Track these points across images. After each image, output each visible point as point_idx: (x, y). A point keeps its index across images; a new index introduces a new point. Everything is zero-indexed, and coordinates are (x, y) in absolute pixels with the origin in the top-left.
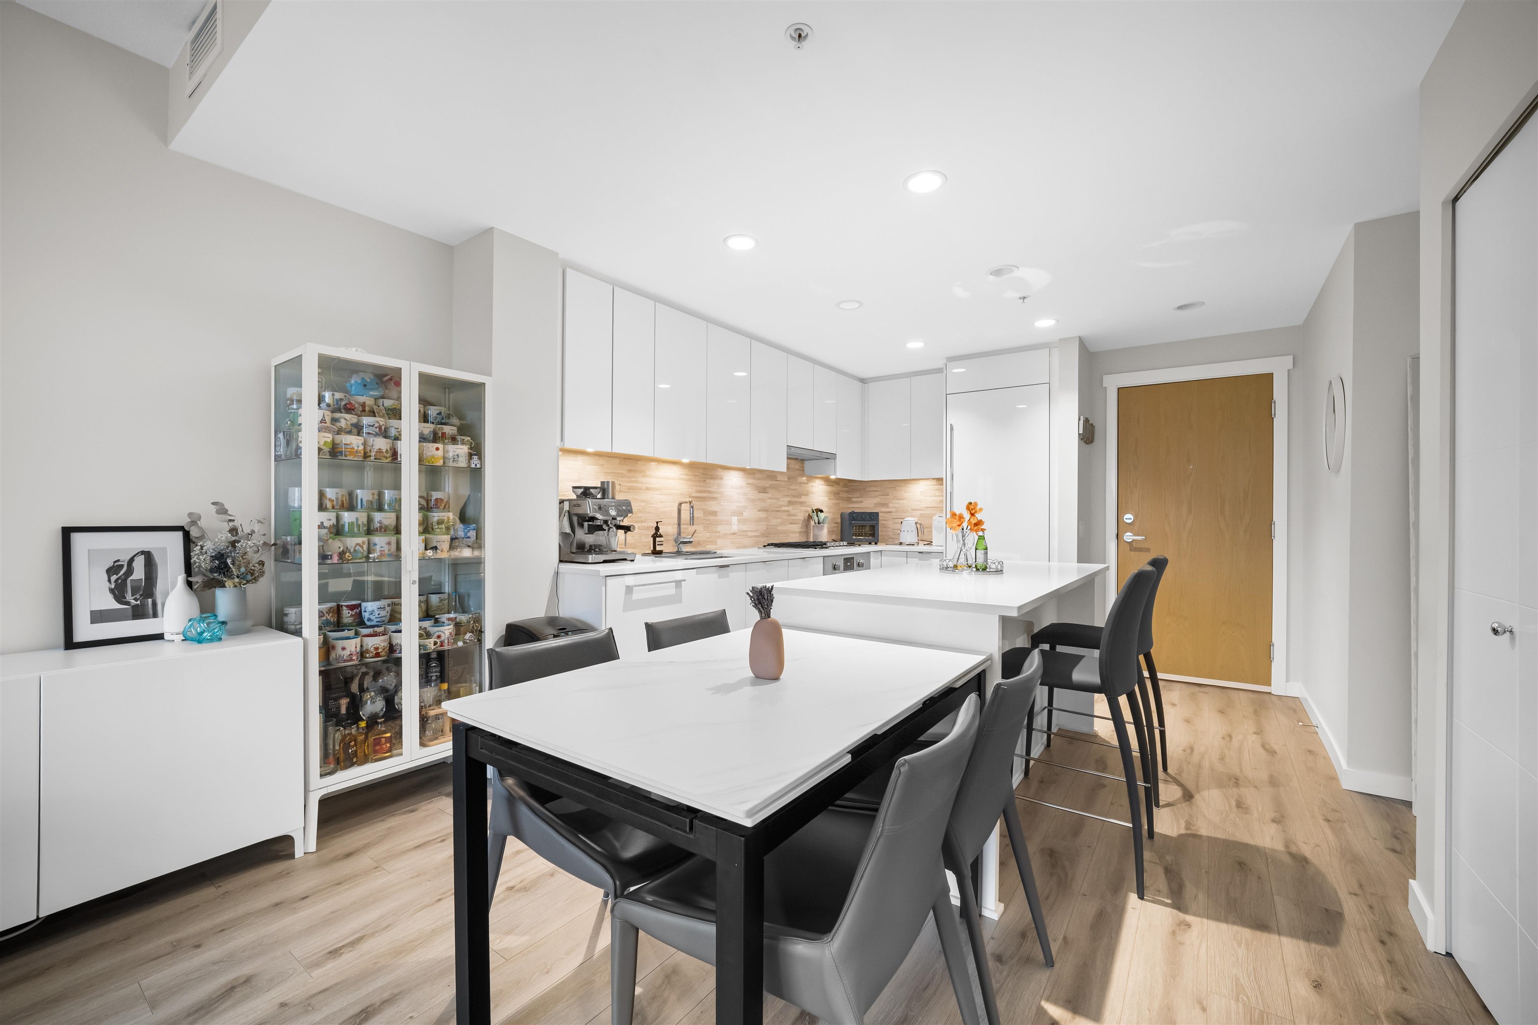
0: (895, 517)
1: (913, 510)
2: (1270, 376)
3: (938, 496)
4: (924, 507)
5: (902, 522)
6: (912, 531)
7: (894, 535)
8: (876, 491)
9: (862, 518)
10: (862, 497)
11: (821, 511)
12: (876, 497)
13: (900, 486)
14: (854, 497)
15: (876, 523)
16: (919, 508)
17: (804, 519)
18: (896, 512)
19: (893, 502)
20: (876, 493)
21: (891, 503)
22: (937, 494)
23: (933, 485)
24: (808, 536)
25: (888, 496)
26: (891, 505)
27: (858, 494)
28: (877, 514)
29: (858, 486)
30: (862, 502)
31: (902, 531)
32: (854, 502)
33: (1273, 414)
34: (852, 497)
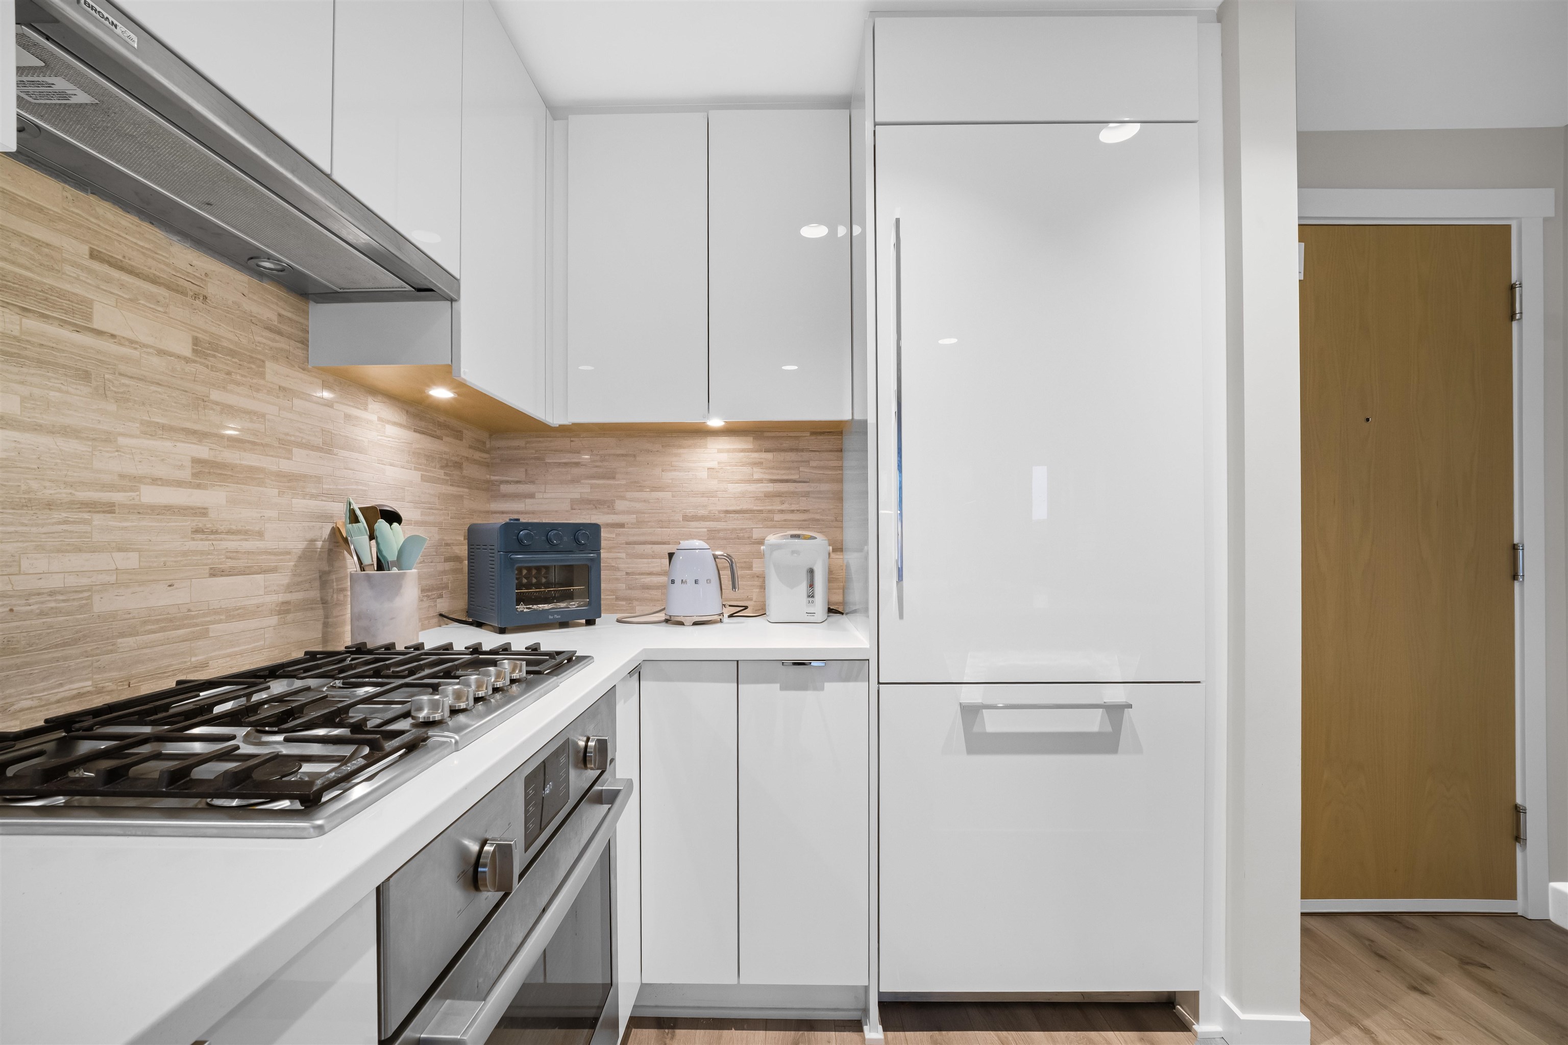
0: (635, 539)
1: (686, 518)
2: (1504, 231)
3: (760, 481)
4: (719, 512)
5: (671, 555)
6: (708, 581)
7: (630, 589)
8: (577, 464)
9: (549, 541)
10: (533, 482)
11: (392, 517)
12: (575, 481)
13: (649, 451)
14: (507, 482)
15: (592, 560)
16: (702, 512)
18: (639, 524)
19: (629, 495)
20: (576, 471)
21: (623, 498)
22: (756, 477)
23: (743, 451)
24: (328, 626)
25: (614, 478)
26: (620, 505)
27: (518, 473)
28: (595, 529)
29: (518, 448)
30: (532, 496)
31: (678, 581)
32: (506, 497)
33: (1518, 311)
34: (502, 482)
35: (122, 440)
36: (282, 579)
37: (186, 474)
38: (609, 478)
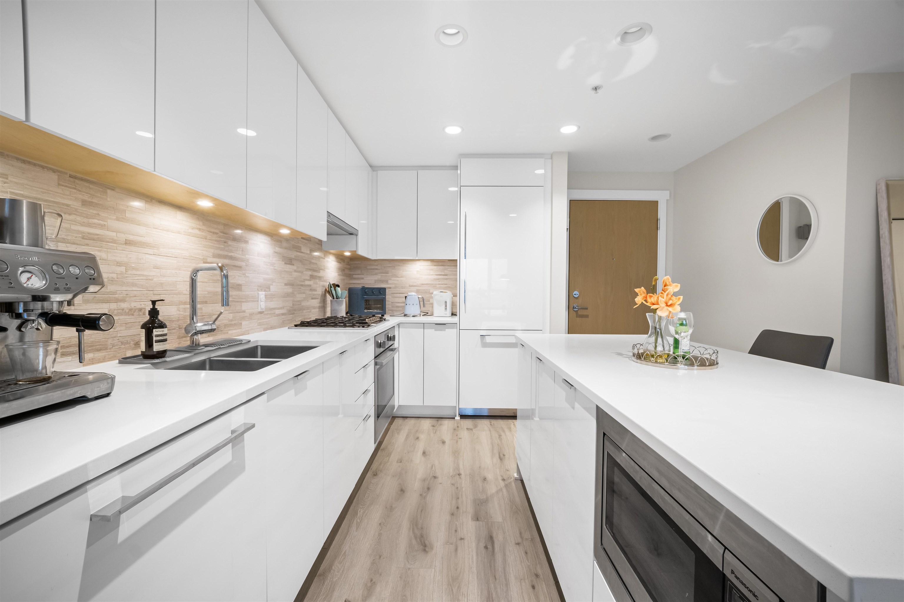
0: (395, 292)
1: (410, 286)
2: (656, 203)
3: (432, 275)
4: (420, 284)
5: (406, 297)
6: (417, 304)
7: (393, 307)
8: (377, 269)
9: (373, 292)
10: (363, 274)
11: (338, 286)
12: (376, 274)
13: (399, 265)
14: (355, 274)
15: (384, 298)
16: (415, 284)
17: (322, 294)
18: (396, 287)
19: (392, 279)
20: (376, 271)
21: (391, 280)
22: (431, 274)
23: (428, 266)
24: (325, 312)
25: (388, 273)
26: (390, 282)
27: (359, 272)
28: (384, 289)
29: (359, 264)
30: (363, 279)
31: (408, 304)
32: (355, 279)
33: (659, 227)
34: (354, 274)
35: (304, 272)
36: (319, 300)
37: (309, 278)
38: (387, 273)
